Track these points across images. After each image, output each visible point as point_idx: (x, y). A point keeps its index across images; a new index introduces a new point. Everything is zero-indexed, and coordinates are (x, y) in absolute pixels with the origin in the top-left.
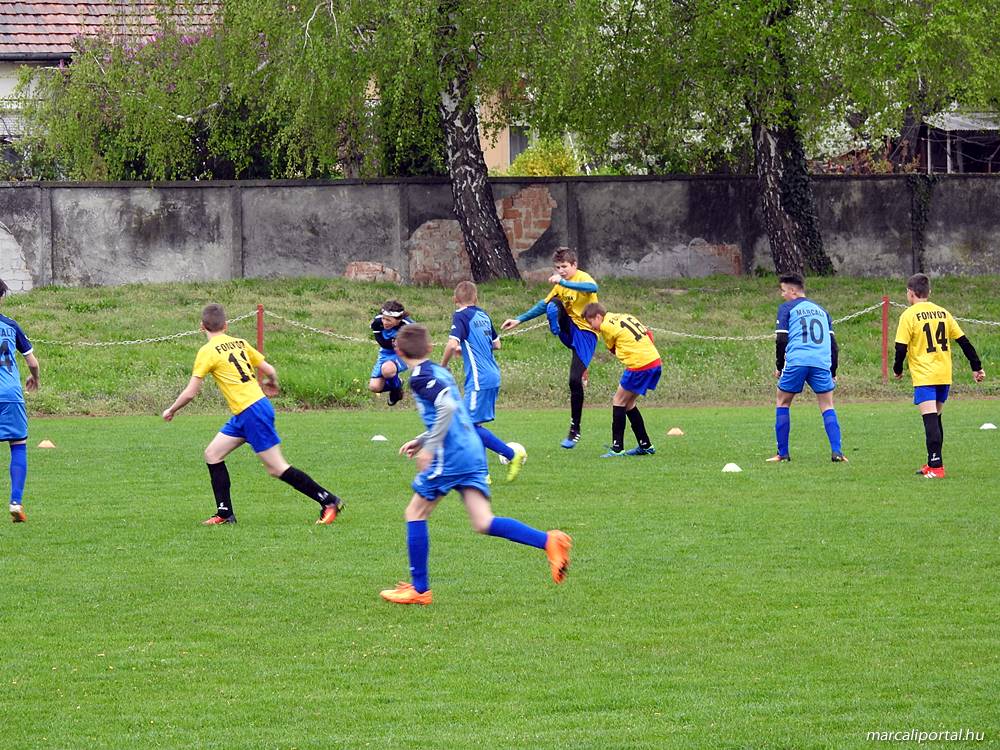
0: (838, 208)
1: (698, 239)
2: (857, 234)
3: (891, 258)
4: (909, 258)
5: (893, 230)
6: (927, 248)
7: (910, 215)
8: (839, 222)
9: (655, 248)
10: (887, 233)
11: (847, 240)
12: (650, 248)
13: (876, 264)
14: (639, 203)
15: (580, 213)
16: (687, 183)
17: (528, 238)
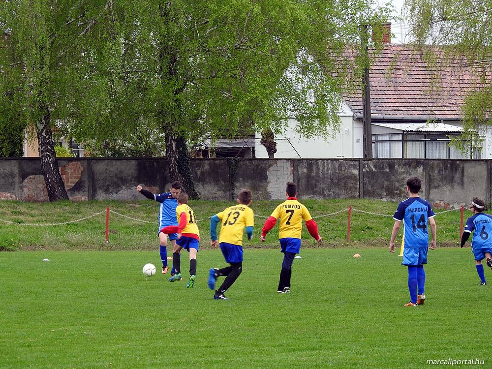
0: (199, 172)
2: (207, 183)
3: (221, 193)
4: (228, 193)
5: (221, 181)
6: (235, 189)
7: (229, 175)
8: (199, 178)
9: (124, 188)
10: (219, 182)
11: (203, 185)
12: (122, 188)
13: (214, 195)
14: (117, 169)
15: (93, 173)
16: (137, 161)
17: (71, 183)
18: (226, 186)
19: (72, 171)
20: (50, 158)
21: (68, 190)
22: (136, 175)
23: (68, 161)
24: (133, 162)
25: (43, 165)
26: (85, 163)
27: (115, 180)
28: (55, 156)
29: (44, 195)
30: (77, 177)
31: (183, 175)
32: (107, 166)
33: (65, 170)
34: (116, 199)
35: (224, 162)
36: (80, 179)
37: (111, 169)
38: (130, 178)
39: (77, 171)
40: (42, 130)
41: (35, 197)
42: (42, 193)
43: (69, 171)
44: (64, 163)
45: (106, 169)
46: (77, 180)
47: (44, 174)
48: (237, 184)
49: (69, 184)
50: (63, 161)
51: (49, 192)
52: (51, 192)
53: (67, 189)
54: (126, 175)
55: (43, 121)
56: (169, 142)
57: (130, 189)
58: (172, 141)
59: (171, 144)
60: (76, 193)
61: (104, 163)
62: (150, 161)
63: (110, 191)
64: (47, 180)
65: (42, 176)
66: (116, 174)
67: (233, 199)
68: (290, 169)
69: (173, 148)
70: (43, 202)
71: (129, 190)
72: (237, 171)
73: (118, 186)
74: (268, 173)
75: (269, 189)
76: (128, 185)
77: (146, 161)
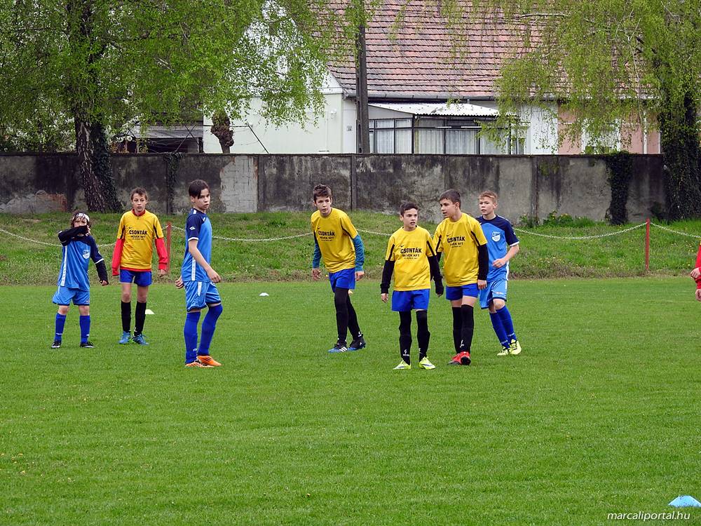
0: (123, 173)
1: (41, 191)
3: (155, 203)
4: (165, 204)
5: (155, 187)
6: (175, 197)
7: (165, 178)
8: (124, 181)
9: (16, 196)
10: (152, 188)
12: (13, 196)
14: (7, 169)
16: (35, 157)
18: (162, 194)
22: (33, 178)
24: (30, 159)
27: (4, 184)
31: (101, 177)
34: (5, 211)
35: (159, 159)
38: (24, 181)
48: (178, 191)
54: (19, 178)
56: (81, 131)
57: (25, 197)
58: (85, 129)
59: (84, 134)
62: (53, 157)
66: (4, 176)
67: (172, 211)
68: (253, 169)
69: (86, 138)
71: (24, 199)
72: (177, 172)
73: (9, 193)
74: (221, 175)
75: (223, 197)
76: (22, 191)
77: (48, 158)
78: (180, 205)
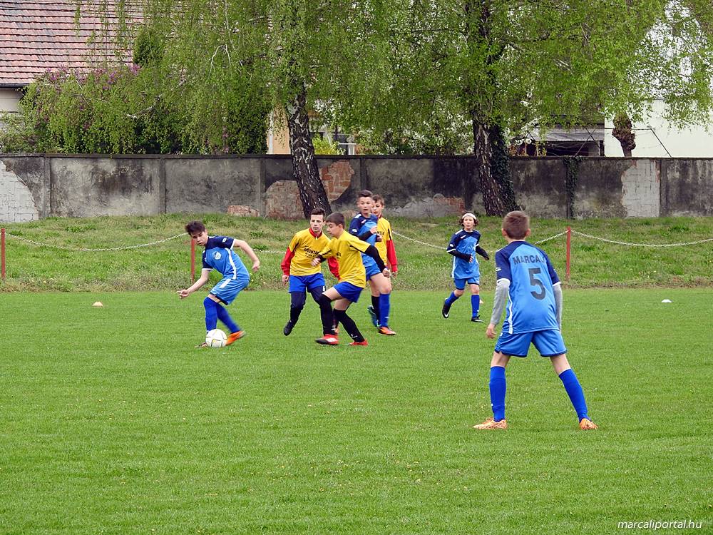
0: (522, 176)
1: (439, 194)
2: (533, 192)
3: (554, 207)
4: (564, 208)
5: (555, 191)
6: (575, 202)
7: (565, 182)
8: (523, 184)
9: (413, 199)
10: (552, 192)
11: (528, 196)
12: (410, 200)
13: (544, 211)
14: (404, 172)
15: (368, 178)
16: (432, 160)
17: (337, 192)
18: (561, 198)
19: (338, 175)
20: (306, 155)
21: (332, 202)
22: (430, 182)
23: (332, 160)
24: (427, 162)
25: (296, 166)
26: (358, 163)
27: (401, 187)
28: (314, 153)
29: (297, 210)
30: (345, 184)
31: (500, 181)
32: (389, 168)
33: (328, 174)
34: (402, 215)
35: (558, 163)
36: (350, 186)
37: (395, 172)
38: (421, 185)
39: (345, 175)
40: (295, 116)
41: (284, 212)
42: (294, 206)
43: (334, 175)
44: (326, 162)
45: (388, 172)
46: (346, 188)
47: (298, 179)
48: (578, 195)
49: (333, 194)
50: (325, 161)
51: (305, 205)
52: (306, 204)
53: (330, 200)
54: (416, 181)
55: (297, 102)
56: (479, 133)
57: (422, 200)
58: (484, 132)
59: (482, 136)
60: (344, 206)
61: (384, 163)
62: (451, 160)
63: (393, 203)
64: (301, 187)
65: (294, 182)
66: (401, 180)
67: (572, 216)
68: (656, 172)
69: (484, 141)
70: (295, 219)
71: (420, 202)
72: (577, 175)
73: (405, 197)
74: (623, 179)
75: (625, 201)
76: (419, 195)
77: (445, 161)
78: (580, 209)
